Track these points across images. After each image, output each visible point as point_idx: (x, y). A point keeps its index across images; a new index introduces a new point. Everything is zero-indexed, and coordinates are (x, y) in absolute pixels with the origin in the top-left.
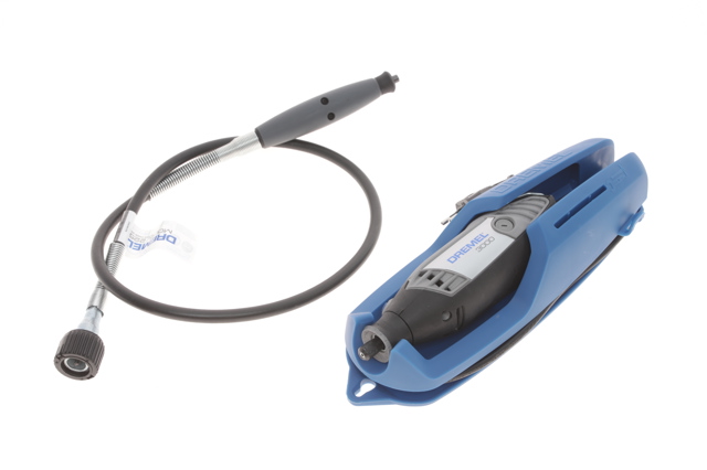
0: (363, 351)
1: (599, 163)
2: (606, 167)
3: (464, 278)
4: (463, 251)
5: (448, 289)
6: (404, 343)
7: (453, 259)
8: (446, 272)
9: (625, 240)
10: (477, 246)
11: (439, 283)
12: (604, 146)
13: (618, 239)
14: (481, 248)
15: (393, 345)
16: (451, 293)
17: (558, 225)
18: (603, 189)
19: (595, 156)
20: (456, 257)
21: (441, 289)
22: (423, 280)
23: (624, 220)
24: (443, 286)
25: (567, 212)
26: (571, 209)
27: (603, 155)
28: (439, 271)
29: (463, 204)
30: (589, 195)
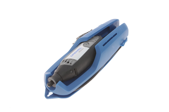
0: (48, 85)
1: (115, 25)
2: (117, 27)
3: (75, 60)
4: (75, 53)
5: (71, 64)
6: (60, 82)
7: (72, 56)
8: (70, 59)
9: (122, 47)
10: (78, 51)
11: (68, 63)
12: (117, 21)
13: (120, 47)
14: (80, 51)
15: (57, 83)
16: (72, 65)
17: (104, 45)
18: (116, 34)
19: (114, 24)
20: (73, 55)
21: (69, 64)
22: (64, 63)
23: (122, 42)
24: (69, 63)
25: (106, 41)
26: (107, 40)
27: (116, 24)
28: (68, 59)
29: (78, 38)
30: (112, 36)
